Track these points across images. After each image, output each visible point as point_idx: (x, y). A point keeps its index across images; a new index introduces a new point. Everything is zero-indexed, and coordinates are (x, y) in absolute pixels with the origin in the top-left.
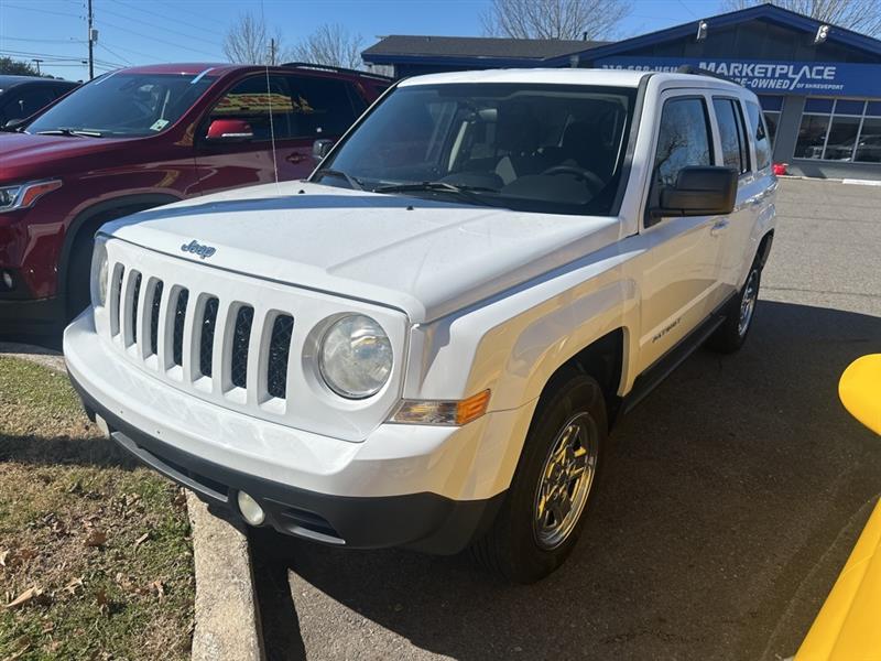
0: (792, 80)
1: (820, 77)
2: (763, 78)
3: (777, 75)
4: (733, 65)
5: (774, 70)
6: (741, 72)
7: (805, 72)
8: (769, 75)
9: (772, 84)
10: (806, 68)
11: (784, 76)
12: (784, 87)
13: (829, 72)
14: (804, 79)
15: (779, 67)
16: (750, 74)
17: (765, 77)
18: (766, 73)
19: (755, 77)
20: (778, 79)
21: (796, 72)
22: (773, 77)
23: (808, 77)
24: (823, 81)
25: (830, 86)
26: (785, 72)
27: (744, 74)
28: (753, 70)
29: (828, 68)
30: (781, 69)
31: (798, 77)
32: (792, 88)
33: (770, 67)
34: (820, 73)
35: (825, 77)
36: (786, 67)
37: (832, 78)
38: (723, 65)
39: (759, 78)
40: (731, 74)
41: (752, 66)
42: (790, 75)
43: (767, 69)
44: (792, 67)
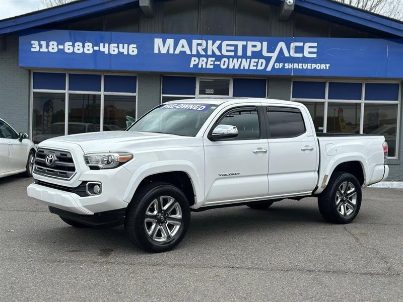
0: (268, 59)
1: (300, 55)
2: (233, 57)
3: (249, 54)
4: (195, 42)
5: (245, 48)
6: (206, 50)
7: (281, 50)
8: (240, 53)
9: (245, 64)
10: (282, 45)
11: (257, 55)
12: (259, 68)
13: (310, 48)
14: (281, 58)
15: (250, 44)
16: (218, 53)
17: (236, 56)
18: (236, 51)
19: (223, 56)
20: (251, 58)
21: (271, 49)
22: (244, 56)
23: (287, 54)
24: (305, 60)
25: (314, 66)
26: (258, 49)
27: (210, 53)
28: (220, 48)
29: (307, 45)
30: (253, 46)
31: (274, 55)
32: (269, 69)
33: (240, 44)
34: (299, 50)
35: (307, 55)
36: (258, 44)
37: (315, 56)
38: (183, 42)
39: (228, 57)
40: (194, 52)
41: (218, 43)
42: (265, 53)
43: (236, 46)
44: (265, 44)
